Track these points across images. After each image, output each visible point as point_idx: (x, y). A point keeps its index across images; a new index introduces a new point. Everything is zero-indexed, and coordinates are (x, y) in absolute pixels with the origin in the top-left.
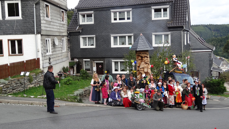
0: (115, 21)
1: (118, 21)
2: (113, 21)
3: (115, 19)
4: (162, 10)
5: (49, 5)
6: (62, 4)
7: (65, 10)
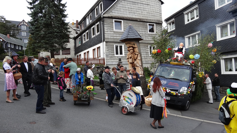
1: (190, 21)
2: (186, 23)
3: (188, 20)
5: (122, 21)
6: (149, 18)
7: (156, 23)
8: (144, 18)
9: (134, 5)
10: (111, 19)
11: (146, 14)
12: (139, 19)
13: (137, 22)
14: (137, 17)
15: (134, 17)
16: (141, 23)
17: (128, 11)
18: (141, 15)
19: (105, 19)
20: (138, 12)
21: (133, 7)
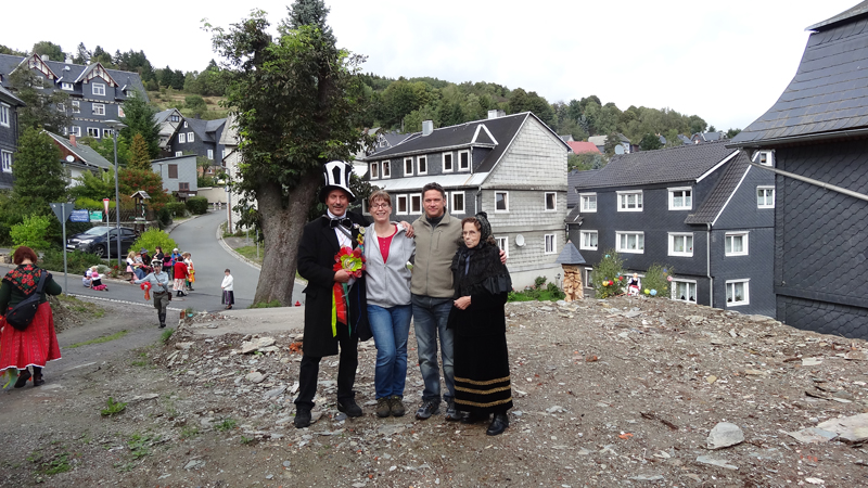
0: (623, 210)
1: (627, 210)
2: (620, 209)
3: (624, 206)
4: (684, 193)
5: (507, 192)
6: (547, 183)
7: (558, 191)
8: (540, 183)
9: (526, 161)
10: (491, 192)
11: (543, 174)
12: (533, 186)
13: (529, 193)
14: (530, 183)
15: (525, 183)
16: (535, 193)
17: (516, 173)
18: (536, 178)
19: (483, 192)
20: (531, 174)
21: (523, 165)
